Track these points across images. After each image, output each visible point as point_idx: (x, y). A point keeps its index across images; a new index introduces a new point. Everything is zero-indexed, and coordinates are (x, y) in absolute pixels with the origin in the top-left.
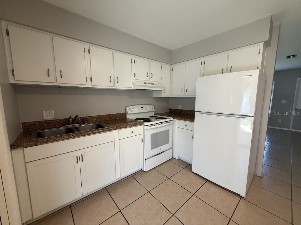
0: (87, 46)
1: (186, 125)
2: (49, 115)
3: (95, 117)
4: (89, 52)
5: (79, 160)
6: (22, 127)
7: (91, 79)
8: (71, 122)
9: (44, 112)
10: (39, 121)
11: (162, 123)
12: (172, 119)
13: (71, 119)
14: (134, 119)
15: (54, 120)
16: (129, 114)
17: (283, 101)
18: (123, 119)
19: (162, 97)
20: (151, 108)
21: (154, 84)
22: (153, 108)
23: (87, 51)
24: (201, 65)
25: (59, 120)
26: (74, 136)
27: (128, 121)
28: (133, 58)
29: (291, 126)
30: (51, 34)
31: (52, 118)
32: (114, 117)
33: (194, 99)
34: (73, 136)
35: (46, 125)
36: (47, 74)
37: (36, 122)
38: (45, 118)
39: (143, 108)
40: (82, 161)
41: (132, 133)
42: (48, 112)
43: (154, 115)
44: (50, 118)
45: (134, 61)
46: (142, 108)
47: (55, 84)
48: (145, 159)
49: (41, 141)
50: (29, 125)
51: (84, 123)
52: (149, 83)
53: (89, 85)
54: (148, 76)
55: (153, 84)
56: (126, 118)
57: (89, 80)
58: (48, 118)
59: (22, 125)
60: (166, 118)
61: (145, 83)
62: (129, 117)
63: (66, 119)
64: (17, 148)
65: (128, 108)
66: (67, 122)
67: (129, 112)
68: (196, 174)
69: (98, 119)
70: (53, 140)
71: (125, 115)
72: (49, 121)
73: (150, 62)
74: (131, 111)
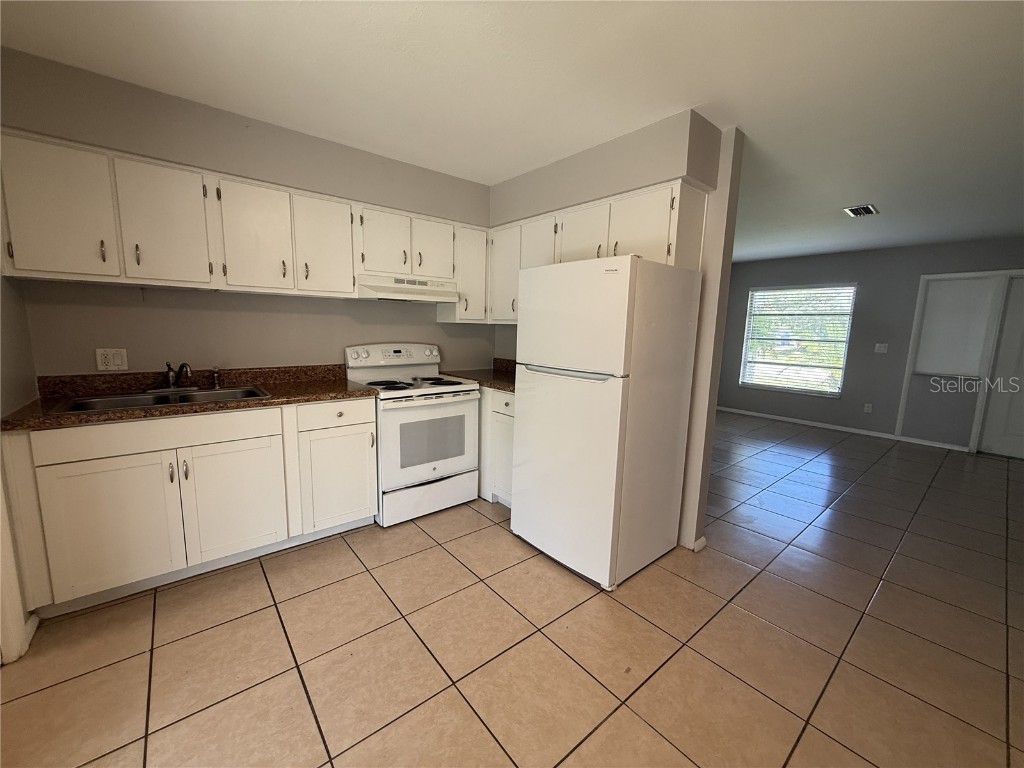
0: (212, 181)
1: (507, 404)
2: (114, 360)
3: (247, 373)
4: (219, 197)
5: (178, 474)
6: (39, 389)
7: (225, 267)
8: (171, 382)
9: (99, 352)
10: (85, 376)
11: (439, 395)
12: (477, 386)
13: (172, 374)
14: (364, 383)
15: (126, 374)
16: (352, 368)
17: (880, 348)
18: (335, 382)
19: (458, 321)
20: (428, 353)
21: (429, 283)
22: (435, 353)
23: (212, 193)
24: (556, 232)
25: (139, 374)
26: (160, 412)
27: (350, 388)
28: (358, 209)
29: (899, 427)
30: (109, 153)
31: (121, 368)
32: (306, 374)
33: (512, 329)
34: (157, 413)
35: (104, 386)
36: (99, 254)
37: (77, 376)
38: (101, 368)
39: (399, 352)
40: (187, 478)
41: (340, 416)
42: (110, 351)
43: (440, 373)
44: (116, 368)
45: (362, 218)
46: (395, 352)
47: (123, 281)
48: (384, 493)
49: (73, 418)
50: (56, 384)
51: (212, 387)
52: (413, 282)
53: (218, 283)
54: (409, 260)
55: (424, 283)
56: (346, 379)
57: (218, 270)
58: (110, 368)
59: (39, 382)
60: (460, 383)
61: (398, 281)
62: (352, 376)
63: (160, 373)
64: (12, 429)
65: (349, 351)
66: (161, 380)
67: (351, 363)
68: (518, 537)
69: (255, 379)
70: (103, 417)
71: (342, 369)
72: (111, 375)
73: (414, 220)
74: (358, 360)
